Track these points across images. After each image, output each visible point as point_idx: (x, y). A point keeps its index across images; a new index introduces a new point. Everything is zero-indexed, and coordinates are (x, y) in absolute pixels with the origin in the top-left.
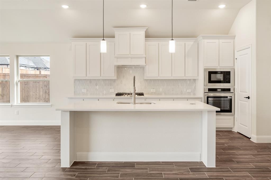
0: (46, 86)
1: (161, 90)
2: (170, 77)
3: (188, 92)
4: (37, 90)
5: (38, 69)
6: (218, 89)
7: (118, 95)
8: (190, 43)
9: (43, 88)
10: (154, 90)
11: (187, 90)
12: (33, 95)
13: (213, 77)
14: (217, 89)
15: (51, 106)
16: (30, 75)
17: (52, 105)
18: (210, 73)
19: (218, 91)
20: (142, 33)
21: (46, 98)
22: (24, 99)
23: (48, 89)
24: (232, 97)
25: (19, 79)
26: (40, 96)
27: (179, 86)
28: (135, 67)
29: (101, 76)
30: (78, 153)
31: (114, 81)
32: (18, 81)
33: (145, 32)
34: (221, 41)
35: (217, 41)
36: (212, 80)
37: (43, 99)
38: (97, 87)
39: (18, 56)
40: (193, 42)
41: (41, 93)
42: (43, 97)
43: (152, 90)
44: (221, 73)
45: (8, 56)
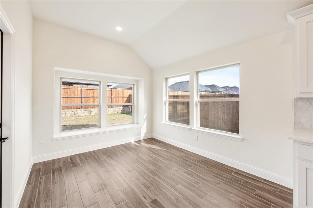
0: (225, 106)
4: (216, 109)
5: (213, 92)
9: (222, 108)
12: (212, 114)
15: (242, 141)
16: (209, 96)
17: (243, 139)
21: (225, 119)
22: (204, 117)
23: (226, 110)
25: (199, 99)
26: (218, 116)
32: (197, 102)
37: (222, 119)
39: (197, 72)
41: (220, 113)
42: (222, 117)
45: (188, 74)
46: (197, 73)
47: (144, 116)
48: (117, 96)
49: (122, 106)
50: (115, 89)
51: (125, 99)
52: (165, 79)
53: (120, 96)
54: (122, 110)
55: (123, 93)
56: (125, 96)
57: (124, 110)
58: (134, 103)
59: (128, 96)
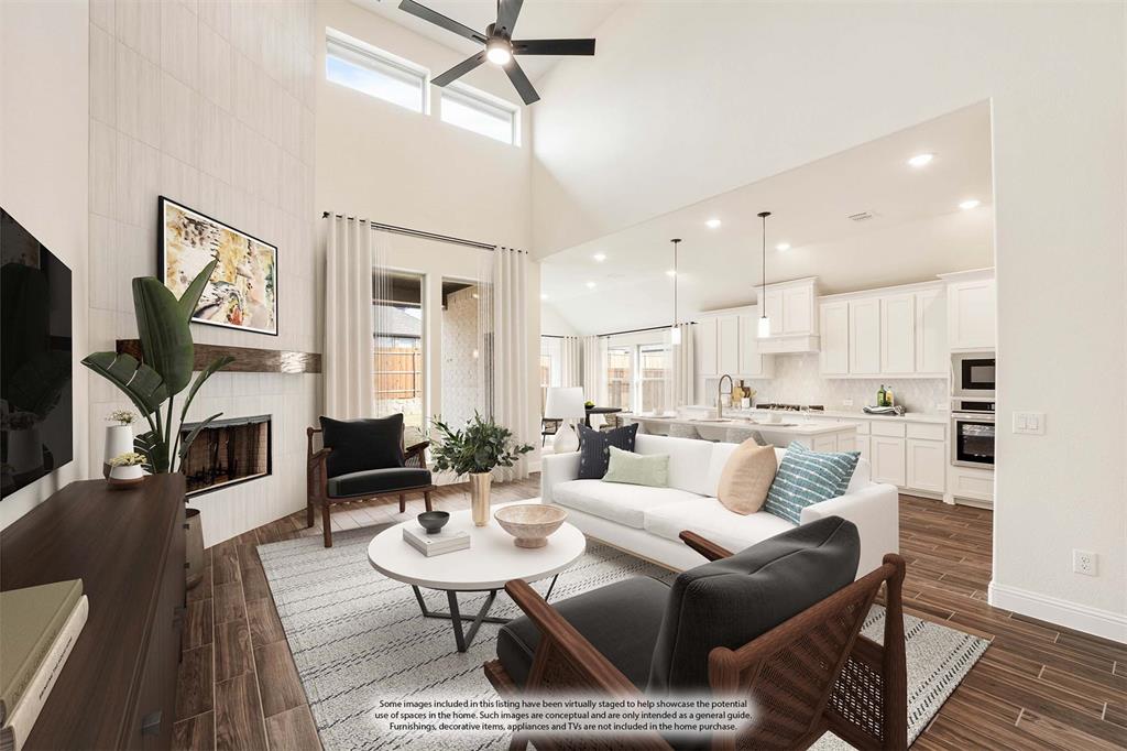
1: (866, 402)
3: (938, 410)
7: (759, 407)
8: (926, 294)
14: (990, 403)
18: (967, 365)
20: (806, 290)
29: (739, 373)
33: (812, 286)
36: (972, 381)
40: (939, 290)
43: (845, 403)
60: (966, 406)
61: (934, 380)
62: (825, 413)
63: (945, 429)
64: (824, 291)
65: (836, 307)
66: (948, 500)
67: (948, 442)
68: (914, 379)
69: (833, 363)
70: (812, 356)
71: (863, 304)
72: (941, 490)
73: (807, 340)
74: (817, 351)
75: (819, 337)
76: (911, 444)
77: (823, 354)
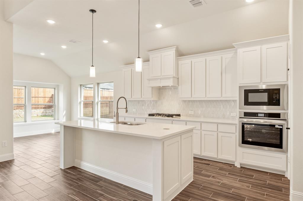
1: (199, 112)
2: (204, 97)
3: (232, 116)
6: (259, 114)
7: (150, 115)
8: (227, 55)
10: (192, 112)
11: (231, 114)
13: (252, 97)
14: (257, 113)
18: (247, 92)
19: (259, 116)
24: (282, 126)
27: (220, 108)
28: (174, 88)
29: (141, 97)
30: (76, 160)
31: (156, 102)
33: (175, 51)
34: (264, 47)
35: (258, 48)
36: (250, 100)
38: (143, 107)
40: (233, 54)
43: (190, 112)
44: (265, 91)
45: (92, 84)
46: (98, 84)
47: (63, 112)
48: (37, 96)
49: (42, 108)
50: (34, 88)
51: (47, 100)
52: (80, 86)
53: (40, 96)
54: (43, 112)
55: (44, 92)
56: (46, 96)
57: (46, 113)
58: (55, 103)
59: (50, 95)
60: (247, 114)
61: (229, 101)
62: (182, 118)
63: (236, 127)
64: (180, 54)
65: (186, 62)
66: (238, 165)
67: (237, 134)
68: (221, 100)
69: (185, 92)
70: (175, 88)
71: (198, 61)
72: (234, 160)
73: (172, 80)
74: (177, 85)
75: (178, 78)
76: (220, 135)
77: (180, 87)
